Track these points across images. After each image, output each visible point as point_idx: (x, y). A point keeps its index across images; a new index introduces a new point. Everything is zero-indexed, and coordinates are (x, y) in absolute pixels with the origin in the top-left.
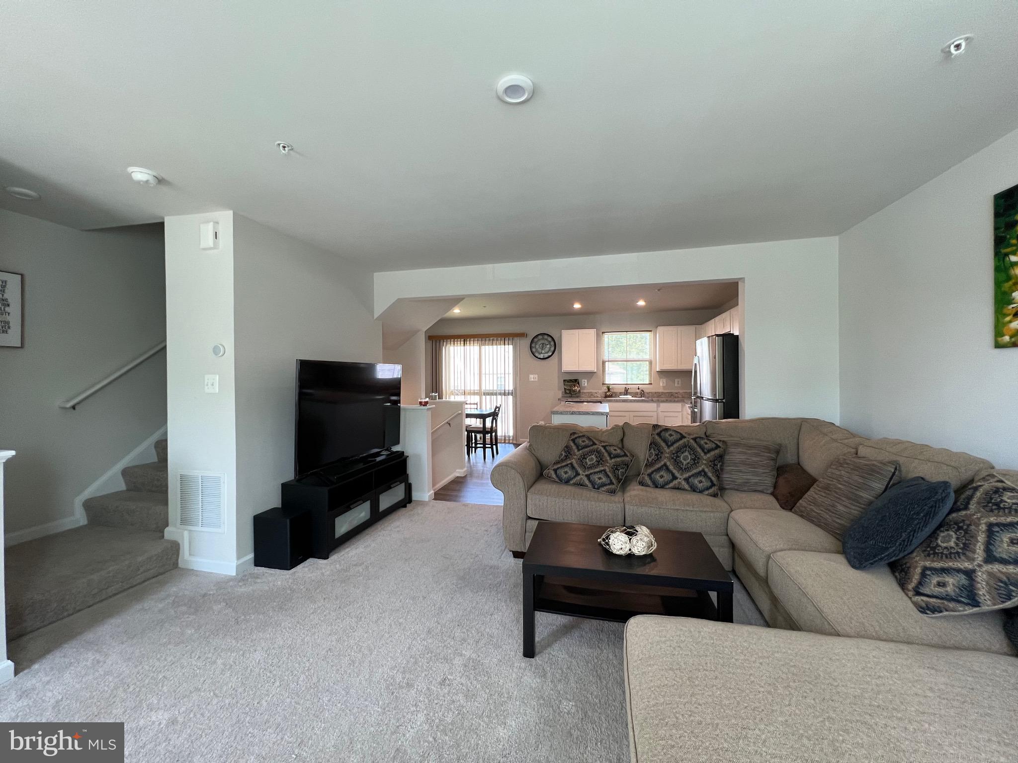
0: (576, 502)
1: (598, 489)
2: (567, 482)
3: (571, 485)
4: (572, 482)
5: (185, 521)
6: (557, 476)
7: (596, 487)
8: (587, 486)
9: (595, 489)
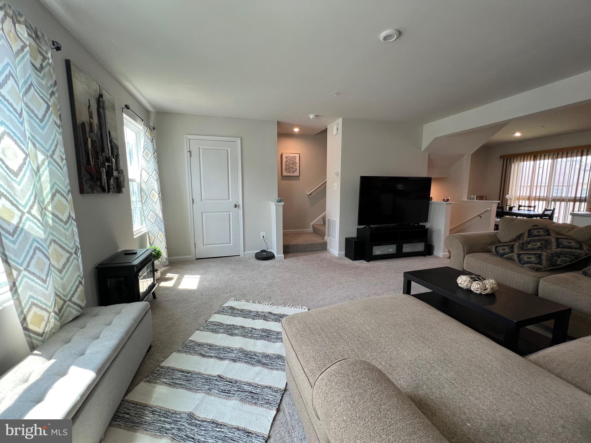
0: (496, 267)
1: (523, 264)
2: (502, 255)
3: (504, 258)
4: (505, 256)
5: (329, 235)
6: (496, 251)
7: (522, 262)
8: (515, 261)
9: (521, 264)
